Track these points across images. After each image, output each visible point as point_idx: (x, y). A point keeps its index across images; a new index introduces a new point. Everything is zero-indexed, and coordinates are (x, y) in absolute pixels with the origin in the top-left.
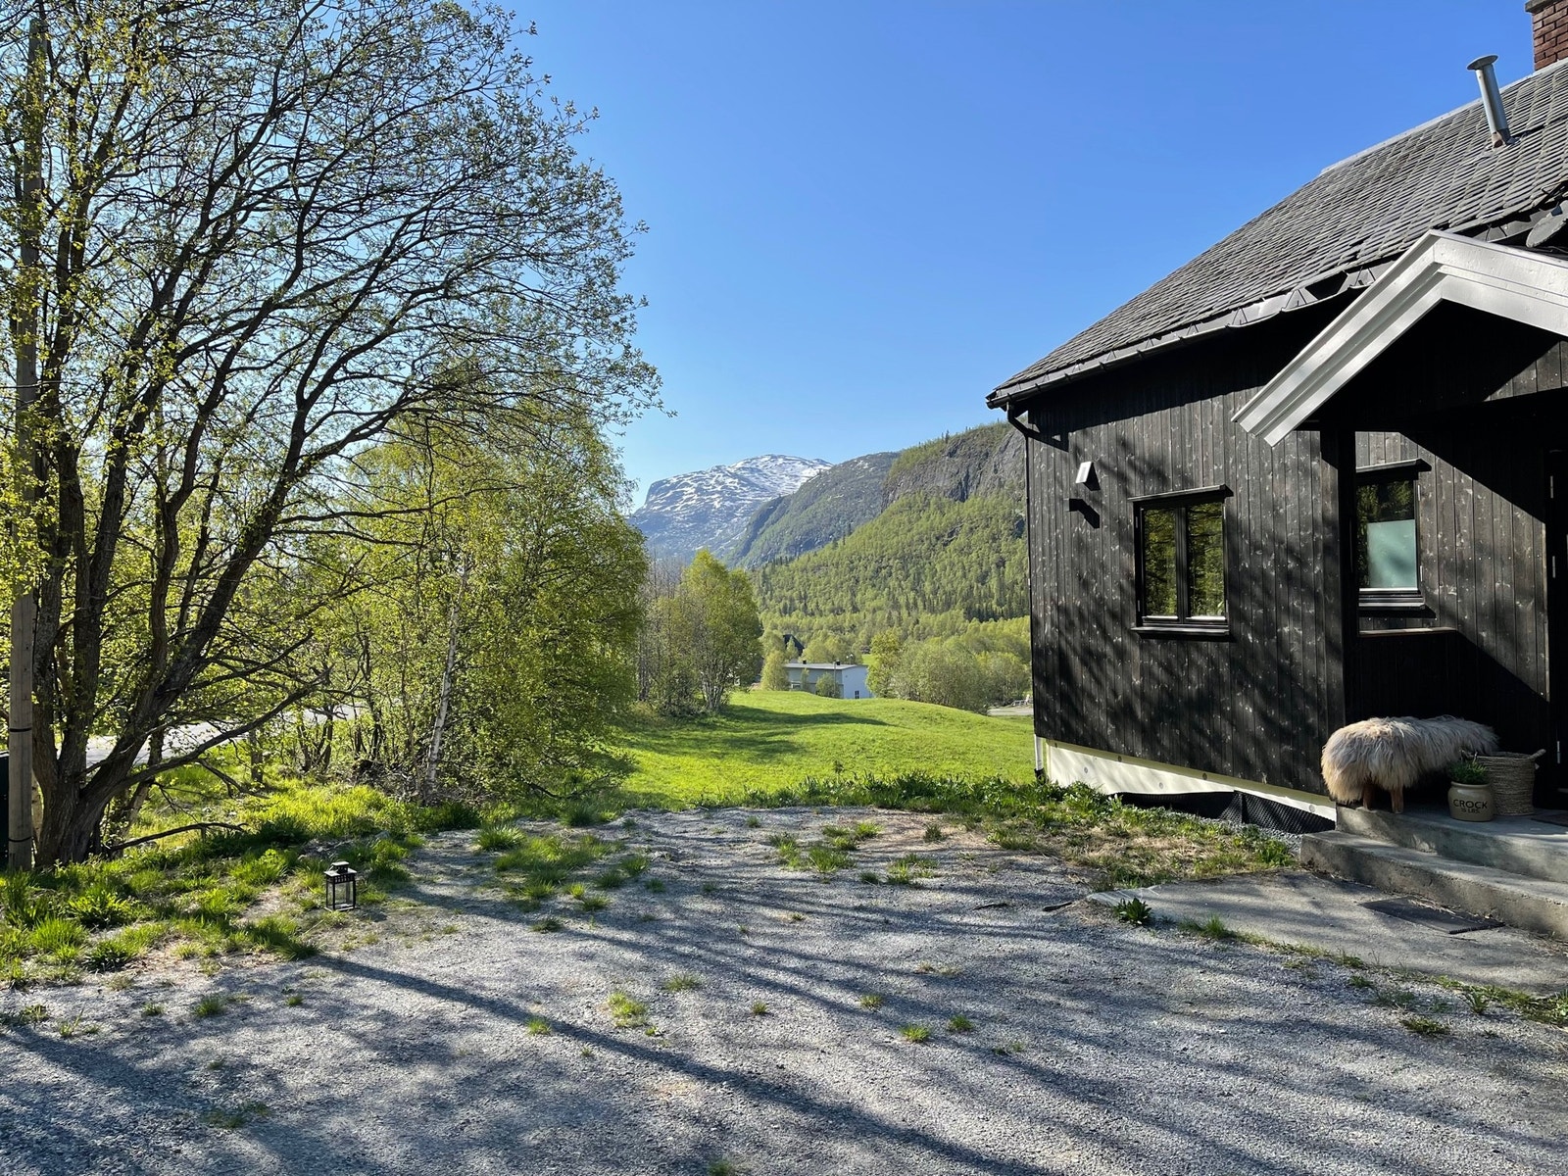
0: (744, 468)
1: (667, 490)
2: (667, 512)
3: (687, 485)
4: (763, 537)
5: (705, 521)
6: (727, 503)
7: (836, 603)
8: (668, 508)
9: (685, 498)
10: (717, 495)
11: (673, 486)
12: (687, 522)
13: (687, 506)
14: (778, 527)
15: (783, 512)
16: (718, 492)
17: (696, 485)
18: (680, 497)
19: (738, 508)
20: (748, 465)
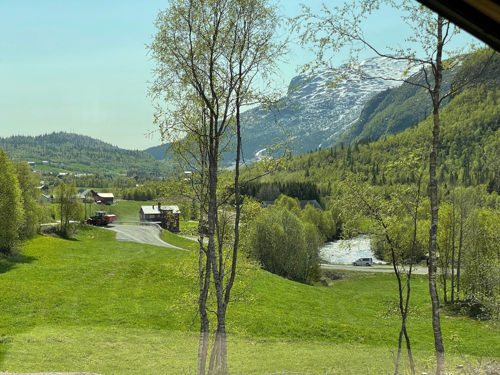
0: (366, 66)
1: (304, 83)
2: (303, 100)
3: (320, 79)
4: (372, 122)
5: (331, 108)
6: (351, 94)
7: (400, 175)
8: (305, 97)
9: (318, 89)
10: (343, 87)
11: (309, 80)
12: (318, 108)
13: (319, 96)
14: (384, 114)
15: (390, 101)
16: (344, 85)
17: (327, 79)
18: (314, 88)
19: (358, 97)
20: (369, 64)
